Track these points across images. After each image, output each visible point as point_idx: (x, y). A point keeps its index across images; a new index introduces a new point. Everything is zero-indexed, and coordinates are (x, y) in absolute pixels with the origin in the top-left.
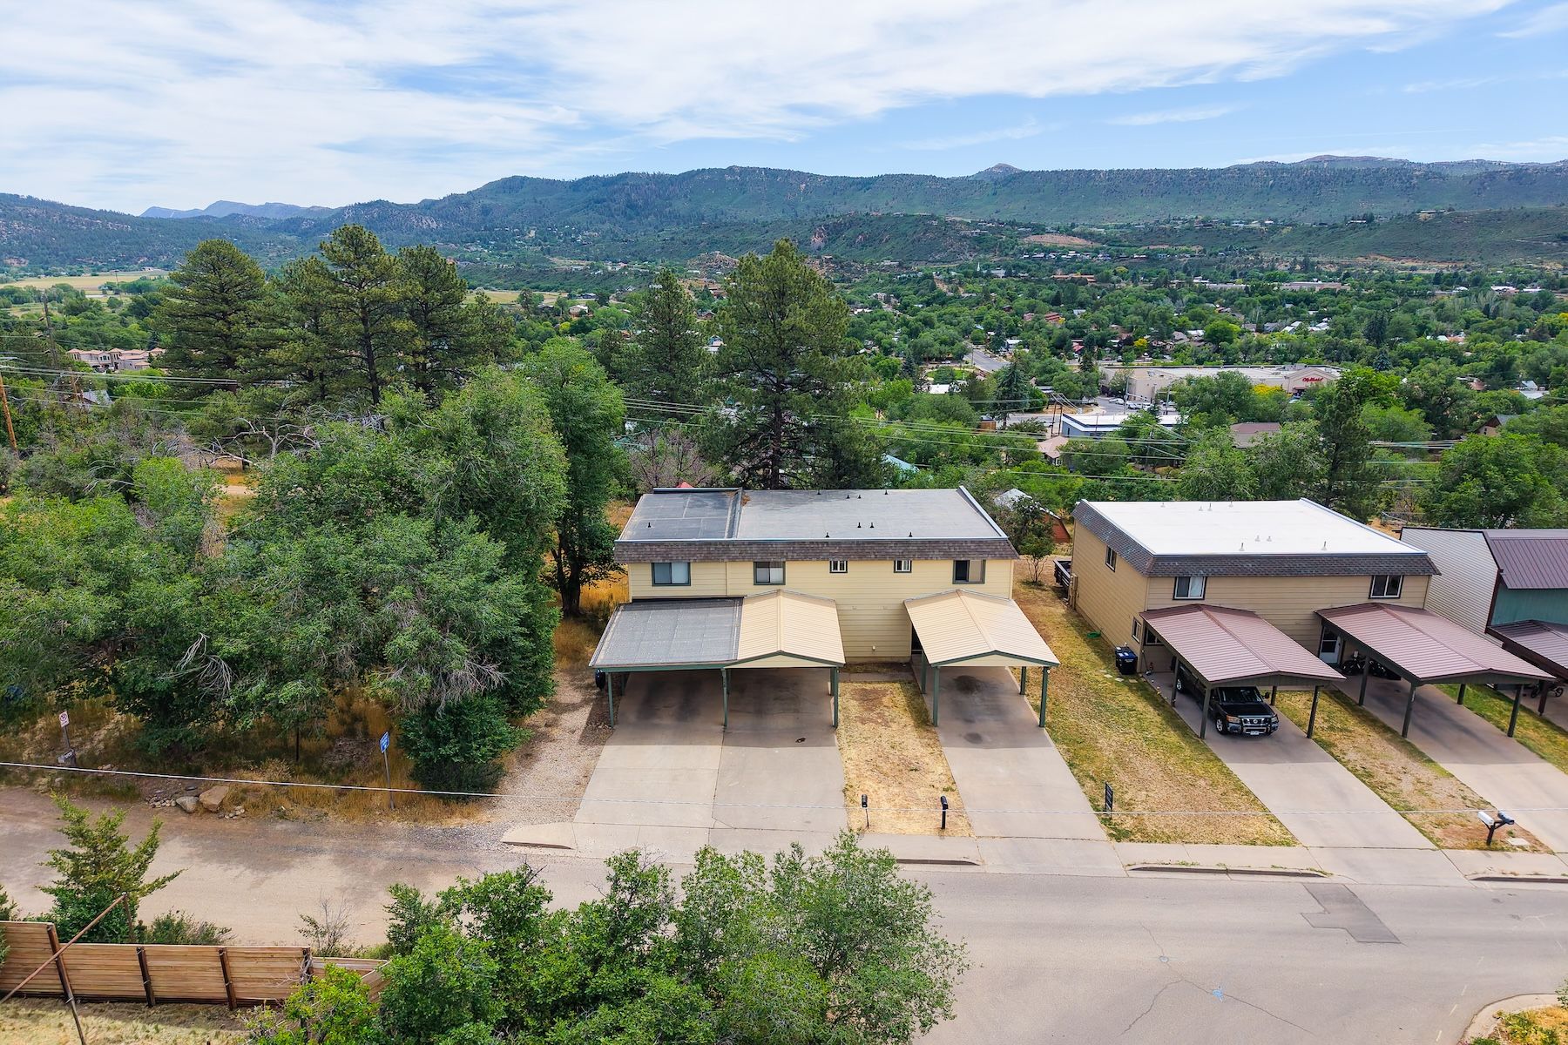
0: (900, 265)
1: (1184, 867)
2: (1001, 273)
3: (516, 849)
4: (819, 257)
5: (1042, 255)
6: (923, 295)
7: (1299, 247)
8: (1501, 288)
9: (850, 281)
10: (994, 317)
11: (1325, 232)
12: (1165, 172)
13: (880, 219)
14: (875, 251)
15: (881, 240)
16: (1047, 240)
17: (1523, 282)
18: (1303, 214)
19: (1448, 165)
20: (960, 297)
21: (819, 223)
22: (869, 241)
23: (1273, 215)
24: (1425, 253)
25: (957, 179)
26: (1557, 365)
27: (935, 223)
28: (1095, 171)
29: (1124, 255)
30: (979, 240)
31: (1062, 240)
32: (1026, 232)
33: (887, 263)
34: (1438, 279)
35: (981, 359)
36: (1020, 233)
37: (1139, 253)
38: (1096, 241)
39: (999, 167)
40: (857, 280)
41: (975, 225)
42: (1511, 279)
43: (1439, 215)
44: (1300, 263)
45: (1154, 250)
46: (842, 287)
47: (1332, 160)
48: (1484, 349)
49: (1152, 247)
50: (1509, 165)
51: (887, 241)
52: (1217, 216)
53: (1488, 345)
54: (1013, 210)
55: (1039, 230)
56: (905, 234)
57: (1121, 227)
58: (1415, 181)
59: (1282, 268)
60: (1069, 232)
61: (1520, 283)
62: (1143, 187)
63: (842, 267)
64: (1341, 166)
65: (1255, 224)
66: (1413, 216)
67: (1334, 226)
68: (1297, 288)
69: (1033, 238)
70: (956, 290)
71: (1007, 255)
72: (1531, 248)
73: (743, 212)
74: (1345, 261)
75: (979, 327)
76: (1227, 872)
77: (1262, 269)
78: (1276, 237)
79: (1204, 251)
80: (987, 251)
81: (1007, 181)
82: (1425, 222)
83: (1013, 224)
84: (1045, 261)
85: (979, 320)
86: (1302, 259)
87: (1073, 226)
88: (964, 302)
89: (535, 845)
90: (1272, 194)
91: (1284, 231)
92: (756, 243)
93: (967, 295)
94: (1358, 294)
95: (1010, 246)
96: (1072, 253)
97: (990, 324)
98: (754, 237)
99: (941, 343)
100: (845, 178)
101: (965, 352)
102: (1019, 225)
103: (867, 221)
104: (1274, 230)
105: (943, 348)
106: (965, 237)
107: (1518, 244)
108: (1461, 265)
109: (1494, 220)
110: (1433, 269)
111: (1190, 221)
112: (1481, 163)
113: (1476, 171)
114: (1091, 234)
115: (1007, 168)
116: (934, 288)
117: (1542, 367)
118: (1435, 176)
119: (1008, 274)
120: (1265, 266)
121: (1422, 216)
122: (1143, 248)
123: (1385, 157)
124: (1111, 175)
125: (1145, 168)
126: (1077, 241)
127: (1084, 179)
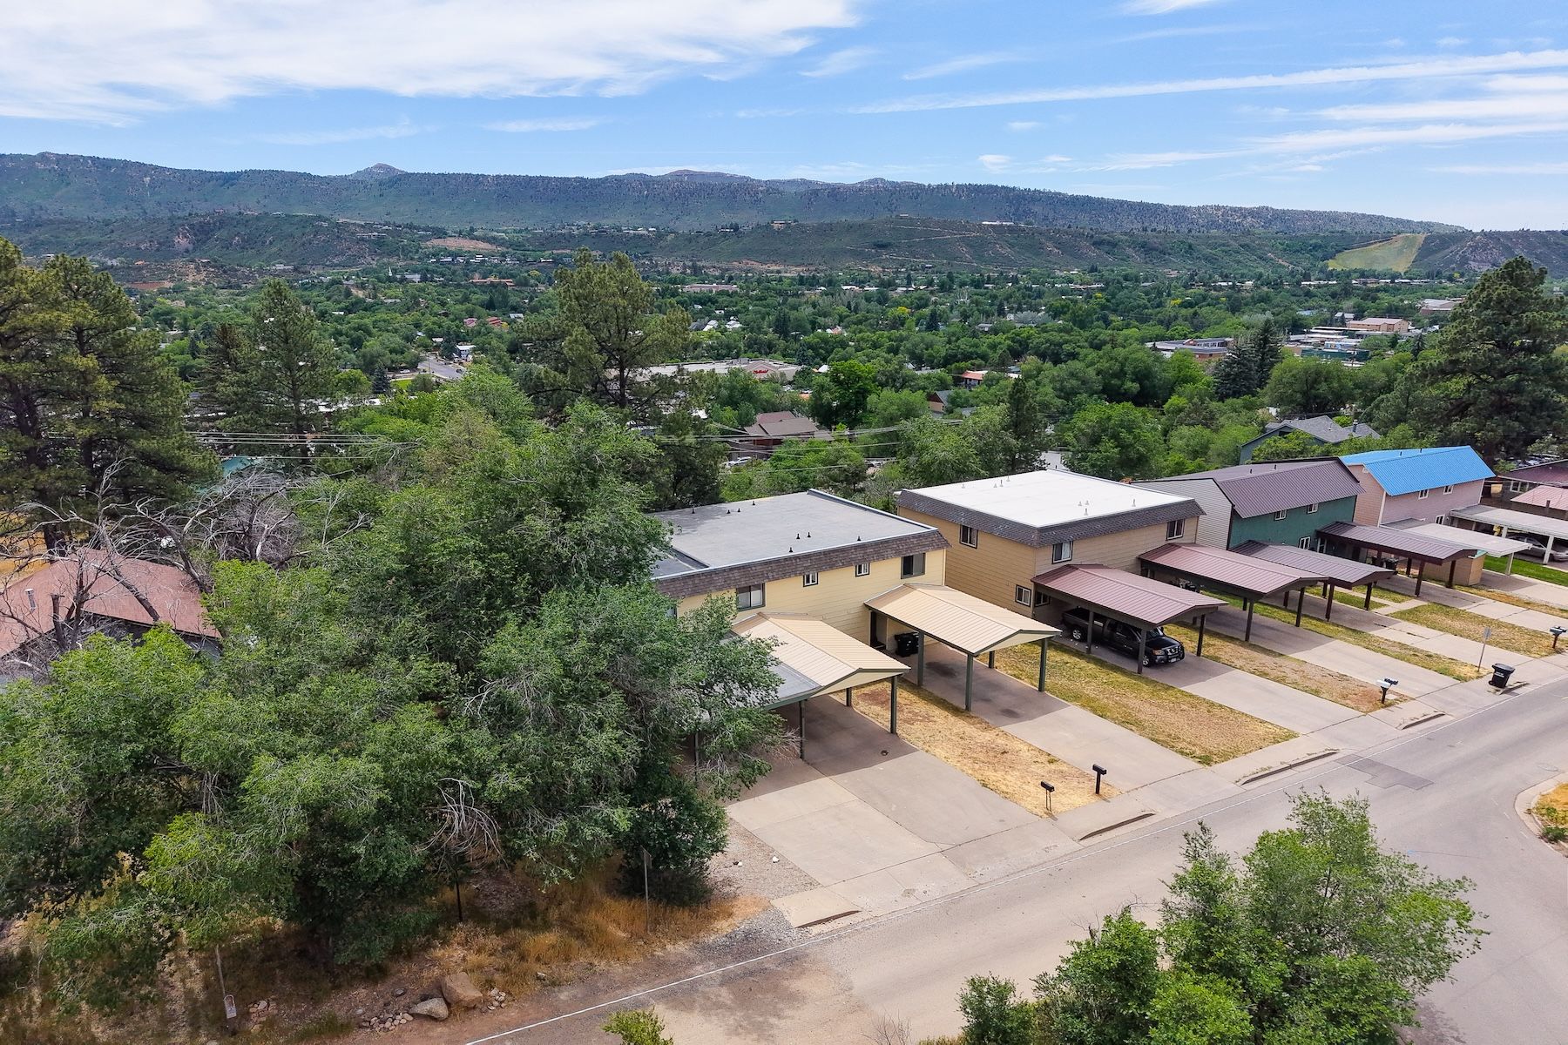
0: (296, 269)
1: (1267, 772)
2: (417, 277)
3: (815, 930)
4: (192, 261)
5: (450, 259)
6: (339, 303)
7: (683, 252)
8: (849, 287)
9: (239, 287)
10: (434, 323)
11: (702, 240)
12: (549, 179)
13: (258, 218)
14: (259, 253)
15: (264, 243)
16: (452, 243)
17: (863, 282)
18: (677, 222)
19: (779, 181)
20: (382, 303)
21: (181, 222)
22: (248, 243)
23: (653, 222)
24: (785, 258)
25: (335, 178)
26: (927, 349)
27: (325, 225)
28: (483, 176)
29: (530, 259)
30: (380, 242)
31: (467, 245)
32: (427, 236)
33: (280, 267)
34: (802, 281)
35: (437, 367)
36: (421, 237)
37: (546, 257)
38: (500, 245)
39: (380, 166)
40: (249, 286)
41: (368, 227)
42: (853, 280)
43: (788, 225)
44: (690, 268)
45: (558, 255)
46: (233, 294)
47: (691, 175)
48: (862, 339)
49: (555, 252)
50: (823, 184)
51: (271, 243)
52: (607, 223)
53: (865, 335)
54: (404, 213)
55: (441, 233)
56: (292, 236)
57: (520, 231)
58: (760, 195)
59: (675, 271)
60: (470, 234)
61: (861, 283)
62: (532, 192)
63: (225, 272)
64: (698, 181)
65: (641, 231)
66: (768, 226)
67: (708, 234)
68: (698, 290)
69: (436, 242)
70: (375, 297)
71: (412, 259)
72: (857, 254)
73: (71, 208)
74: (724, 265)
75: (420, 334)
76: (1291, 767)
77: (659, 273)
78: (662, 243)
79: (604, 256)
80: (390, 254)
81: (392, 183)
82: (779, 231)
83: (411, 227)
84: (454, 265)
85: (417, 326)
86: (690, 264)
87: (472, 230)
88: (389, 308)
89: (828, 920)
90: (648, 205)
91: (669, 238)
92: (100, 244)
93: (390, 301)
94: (747, 294)
95: (414, 250)
96: (479, 258)
97: (431, 330)
98: (95, 237)
99: (391, 352)
100: (200, 172)
101: (419, 360)
102: (418, 229)
103: (241, 220)
104: (660, 236)
105: (394, 356)
106: (363, 239)
107: (849, 250)
108: (812, 268)
109: (825, 231)
110: (793, 272)
111: (585, 228)
112: (804, 182)
113: (802, 189)
114: (494, 238)
115: (389, 169)
116: (348, 294)
117: (917, 351)
118: (773, 189)
119: (424, 279)
120: (661, 269)
121: (776, 226)
122: (548, 253)
123: (732, 173)
124: (501, 180)
125: (531, 174)
126: (482, 245)
127: (473, 182)
